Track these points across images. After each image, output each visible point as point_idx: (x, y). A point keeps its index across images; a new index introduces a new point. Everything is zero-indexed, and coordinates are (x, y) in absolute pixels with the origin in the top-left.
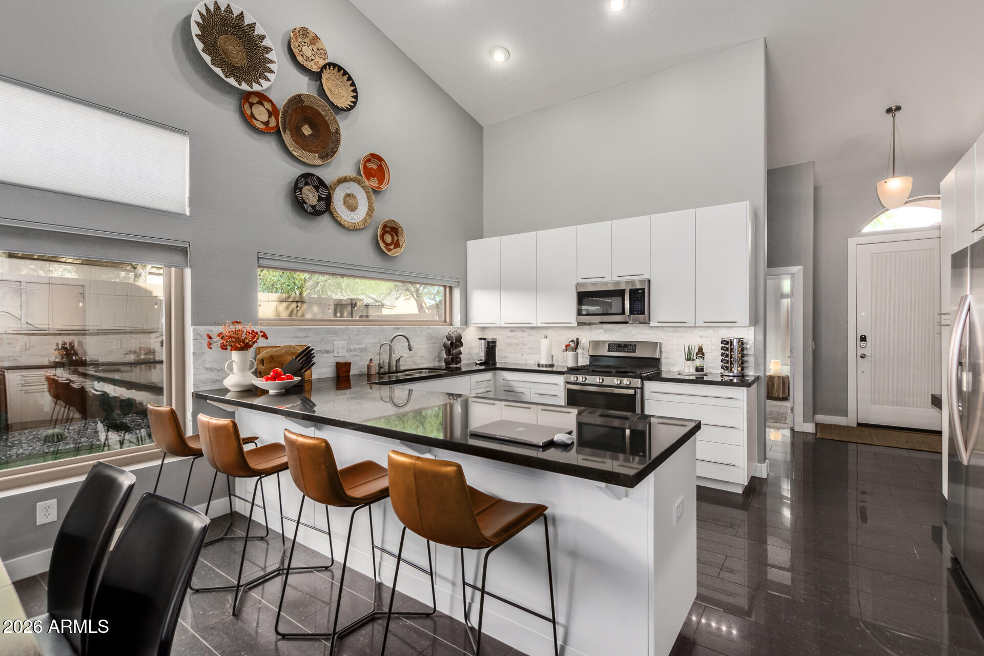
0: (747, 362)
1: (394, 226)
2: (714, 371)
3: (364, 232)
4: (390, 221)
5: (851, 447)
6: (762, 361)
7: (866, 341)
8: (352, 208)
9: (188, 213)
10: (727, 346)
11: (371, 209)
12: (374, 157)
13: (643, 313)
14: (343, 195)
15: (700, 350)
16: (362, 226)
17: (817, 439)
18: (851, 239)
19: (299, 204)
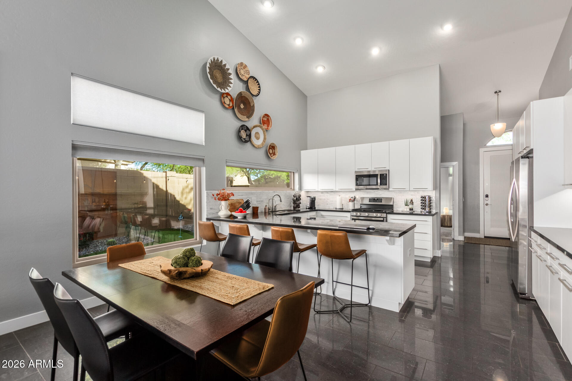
0: (432, 206)
1: (273, 145)
2: (418, 210)
3: (262, 149)
4: (272, 143)
5: (482, 246)
6: (438, 206)
7: (488, 197)
8: (258, 138)
9: (204, 144)
10: (423, 199)
11: (265, 139)
12: (267, 115)
13: (386, 185)
14: (255, 133)
15: (412, 201)
16: (262, 146)
17: (465, 243)
18: (481, 149)
19: (240, 138)
